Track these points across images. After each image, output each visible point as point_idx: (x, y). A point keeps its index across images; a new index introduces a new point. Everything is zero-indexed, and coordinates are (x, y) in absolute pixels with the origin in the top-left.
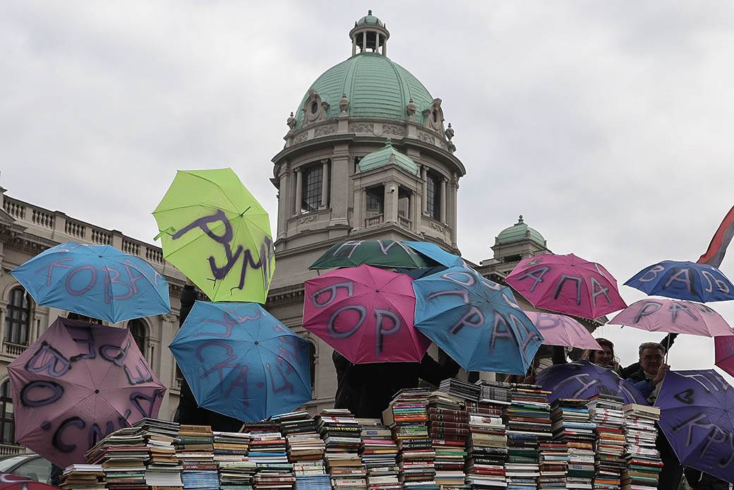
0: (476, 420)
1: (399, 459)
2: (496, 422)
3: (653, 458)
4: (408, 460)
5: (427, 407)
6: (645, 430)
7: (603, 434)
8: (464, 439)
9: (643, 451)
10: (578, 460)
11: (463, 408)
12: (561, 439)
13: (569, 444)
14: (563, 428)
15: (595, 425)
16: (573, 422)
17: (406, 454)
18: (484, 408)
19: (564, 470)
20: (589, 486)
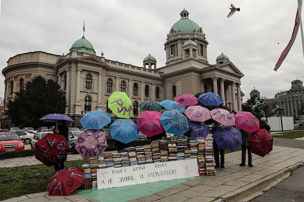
0: (170, 145)
1: (152, 156)
2: (175, 145)
3: (212, 149)
4: (154, 156)
5: (159, 144)
6: (209, 143)
7: (199, 145)
8: (167, 149)
9: (209, 148)
10: (194, 151)
11: (167, 143)
12: (189, 147)
13: (191, 148)
14: (190, 145)
15: (197, 143)
16: (192, 143)
17: (154, 154)
18: (172, 143)
19: (190, 154)
20: (197, 157)
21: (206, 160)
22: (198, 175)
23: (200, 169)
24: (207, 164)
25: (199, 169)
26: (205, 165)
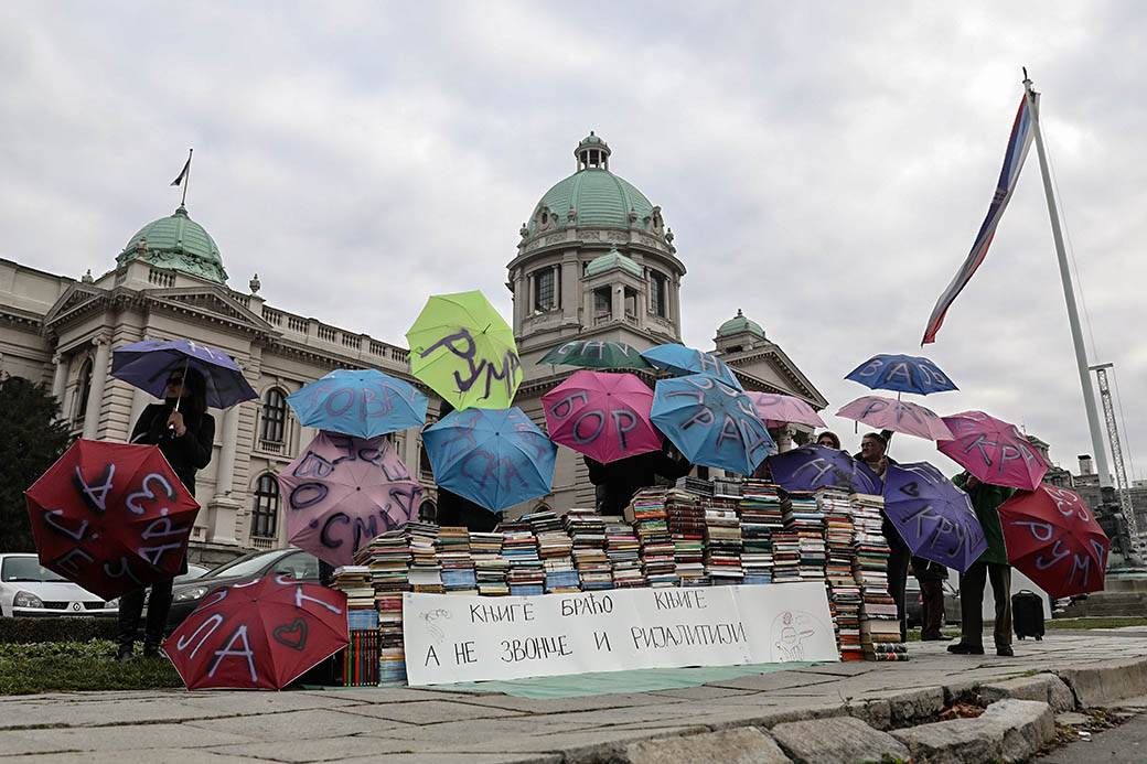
0: (711, 514)
1: (641, 554)
2: (730, 516)
3: (881, 544)
4: (649, 554)
5: (666, 504)
6: (871, 518)
7: (830, 523)
8: (701, 533)
9: (871, 538)
10: (809, 548)
11: (698, 503)
12: (791, 529)
13: (800, 534)
14: (793, 519)
15: (823, 515)
16: (802, 512)
17: (647, 549)
18: (718, 503)
19: (796, 559)
20: (822, 574)
21: (862, 590)
22: (837, 656)
23: (842, 632)
24: (869, 609)
25: (837, 631)
26: (860, 612)
